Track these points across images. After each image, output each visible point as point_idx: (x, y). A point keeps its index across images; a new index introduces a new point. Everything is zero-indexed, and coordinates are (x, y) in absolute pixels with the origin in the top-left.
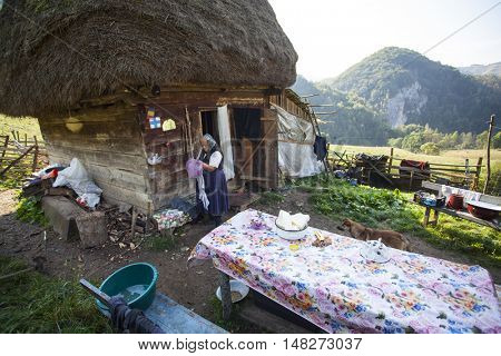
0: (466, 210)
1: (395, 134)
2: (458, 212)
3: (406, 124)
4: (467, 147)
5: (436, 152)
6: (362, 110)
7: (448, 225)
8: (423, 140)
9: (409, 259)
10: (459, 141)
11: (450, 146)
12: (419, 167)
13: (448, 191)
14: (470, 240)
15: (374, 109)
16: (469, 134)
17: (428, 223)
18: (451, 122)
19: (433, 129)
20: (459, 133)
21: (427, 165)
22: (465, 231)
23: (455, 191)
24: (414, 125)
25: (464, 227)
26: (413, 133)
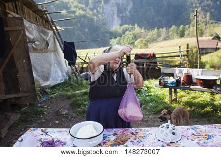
0: (195, 84)
1: (114, 35)
2: (192, 87)
3: (121, 25)
4: (165, 39)
5: (146, 45)
6: (84, 16)
7: (185, 99)
8: (135, 37)
9: (194, 132)
10: (159, 35)
11: (154, 40)
12: (149, 58)
13: (181, 72)
14: (203, 106)
15: (94, 15)
16: (165, 28)
17: (172, 101)
18: (151, 21)
19: (141, 27)
20: (158, 29)
21: (154, 55)
22: (196, 101)
23: (185, 71)
24: (126, 26)
25: (194, 98)
26: (127, 33)
